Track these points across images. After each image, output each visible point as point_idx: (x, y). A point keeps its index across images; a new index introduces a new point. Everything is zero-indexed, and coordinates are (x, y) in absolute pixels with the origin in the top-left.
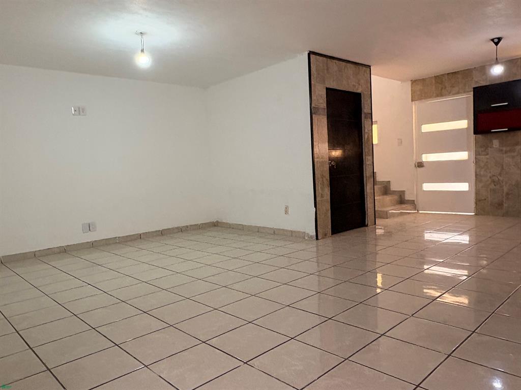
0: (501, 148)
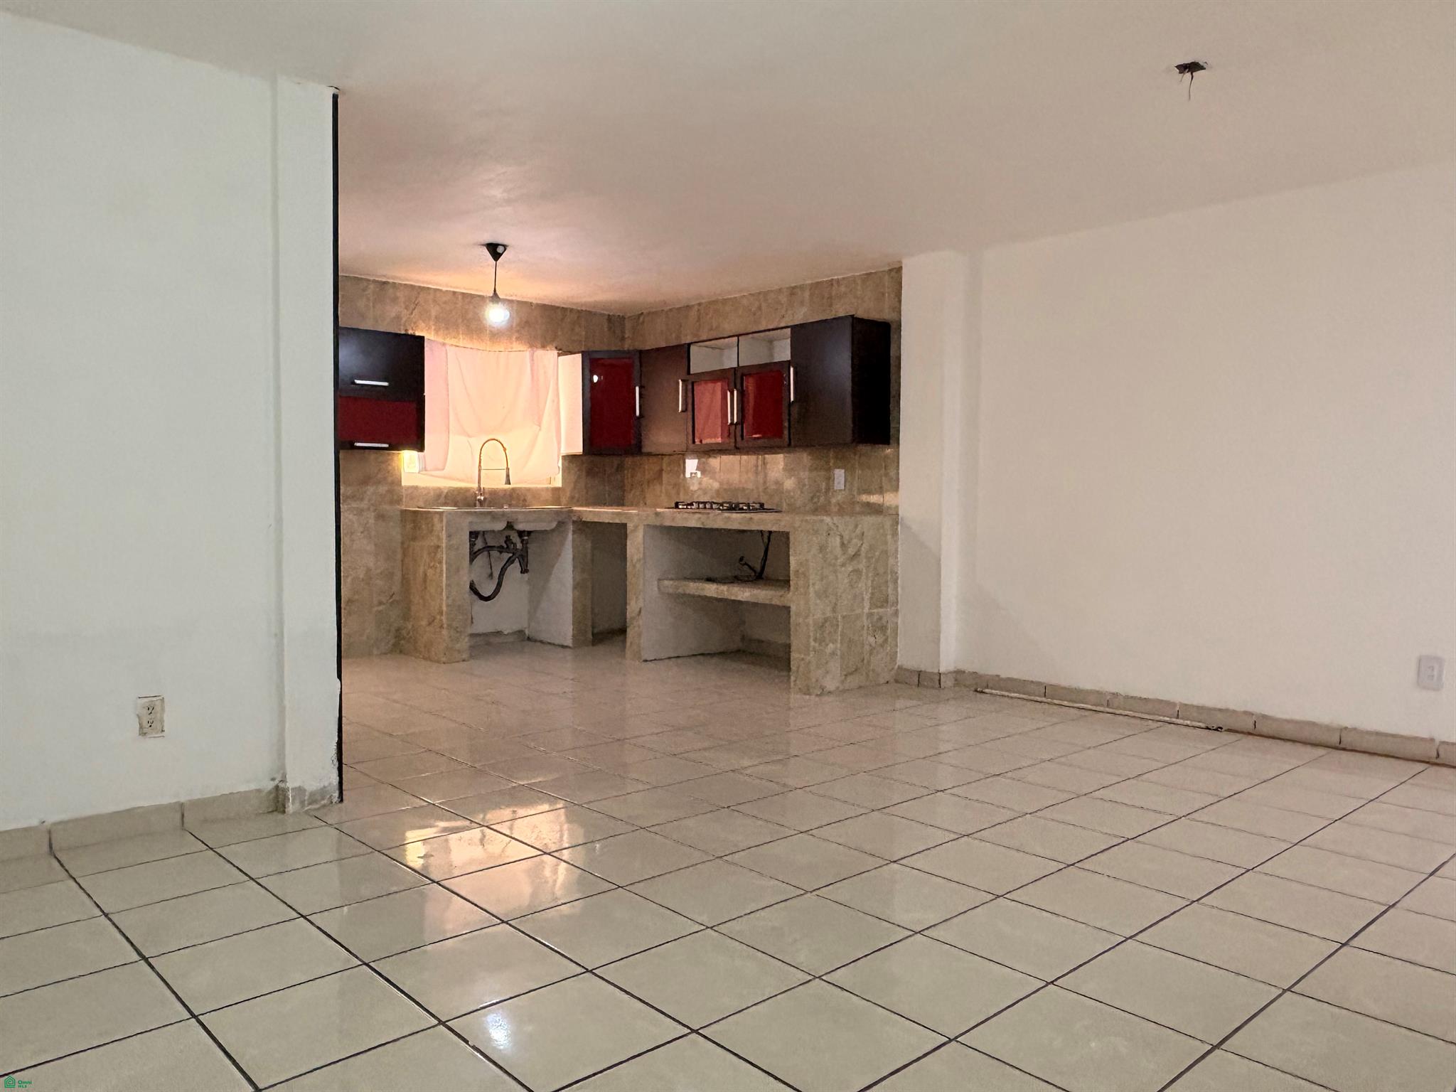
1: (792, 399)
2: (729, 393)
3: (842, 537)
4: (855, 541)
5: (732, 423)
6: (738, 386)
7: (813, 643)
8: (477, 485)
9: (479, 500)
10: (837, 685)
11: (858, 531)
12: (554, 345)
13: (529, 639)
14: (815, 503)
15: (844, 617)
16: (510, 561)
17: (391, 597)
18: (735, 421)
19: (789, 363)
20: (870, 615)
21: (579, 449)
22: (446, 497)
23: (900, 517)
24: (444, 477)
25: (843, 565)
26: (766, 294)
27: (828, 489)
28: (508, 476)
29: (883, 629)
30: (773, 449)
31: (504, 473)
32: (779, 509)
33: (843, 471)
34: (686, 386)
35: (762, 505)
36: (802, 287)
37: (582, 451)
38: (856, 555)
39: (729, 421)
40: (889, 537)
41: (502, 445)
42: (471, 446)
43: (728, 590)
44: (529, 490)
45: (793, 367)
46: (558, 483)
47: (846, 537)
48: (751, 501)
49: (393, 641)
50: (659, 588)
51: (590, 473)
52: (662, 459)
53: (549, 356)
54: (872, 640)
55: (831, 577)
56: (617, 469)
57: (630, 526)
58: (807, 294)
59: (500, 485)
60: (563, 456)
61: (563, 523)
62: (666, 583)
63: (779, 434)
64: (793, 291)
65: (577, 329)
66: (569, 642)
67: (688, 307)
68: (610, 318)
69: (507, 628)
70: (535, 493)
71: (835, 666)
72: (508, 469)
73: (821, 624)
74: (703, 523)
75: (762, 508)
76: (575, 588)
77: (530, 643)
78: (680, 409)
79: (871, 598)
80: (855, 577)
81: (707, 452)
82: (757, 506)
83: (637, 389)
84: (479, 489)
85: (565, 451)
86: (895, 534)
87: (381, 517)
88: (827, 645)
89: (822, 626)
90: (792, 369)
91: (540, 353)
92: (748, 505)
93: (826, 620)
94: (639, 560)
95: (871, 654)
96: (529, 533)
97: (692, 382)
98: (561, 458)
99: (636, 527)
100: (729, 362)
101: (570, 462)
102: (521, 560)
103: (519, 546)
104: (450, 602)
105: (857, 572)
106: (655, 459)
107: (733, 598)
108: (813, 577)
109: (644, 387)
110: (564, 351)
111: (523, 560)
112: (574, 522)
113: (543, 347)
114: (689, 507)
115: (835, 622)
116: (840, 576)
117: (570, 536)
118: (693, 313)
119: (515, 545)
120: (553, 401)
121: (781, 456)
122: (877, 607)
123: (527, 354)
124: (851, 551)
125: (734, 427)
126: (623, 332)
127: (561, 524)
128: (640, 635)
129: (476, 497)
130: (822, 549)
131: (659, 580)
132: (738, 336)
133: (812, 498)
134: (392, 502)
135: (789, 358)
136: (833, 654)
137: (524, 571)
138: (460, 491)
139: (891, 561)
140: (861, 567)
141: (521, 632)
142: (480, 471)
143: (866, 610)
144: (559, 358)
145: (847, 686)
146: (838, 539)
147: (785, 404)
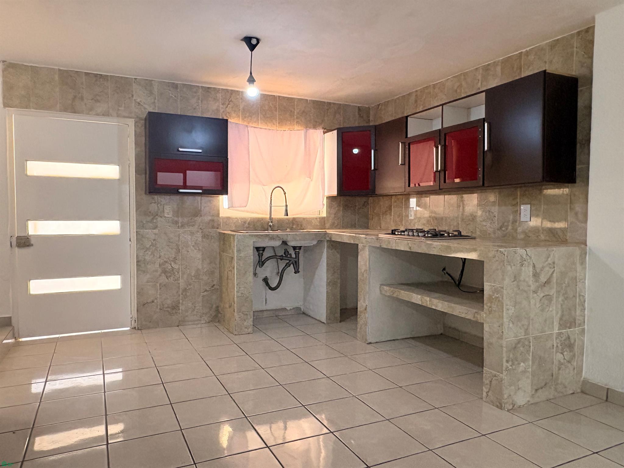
0: (176, 219)
1: (486, 148)
2: (435, 149)
3: (534, 266)
4: (547, 269)
5: (437, 171)
6: (443, 143)
7: (505, 364)
8: (268, 216)
9: (270, 226)
10: (528, 399)
11: (550, 261)
12: (322, 126)
13: (304, 313)
14: (504, 231)
15: (535, 338)
16: (288, 265)
17: (212, 287)
18: (439, 168)
19: (484, 120)
20: (559, 334)
21: (335, 193)
22: (249, 224)
23: (588, 248)
24: (247, 212)
25: (535, 292)
26: (465, 74)
27: (515, 221)
28: (286, 211)
29: (571, 346)
30: (470, 190)
31: (284, 208)
32: (474, 235)
33: (529, 206)
34: (405, 146)
35: (460, 233)
36: (495, 64)
37: (336, 193)
38: (548, 282)
39: (435, 169)
40: (578, 265)
41: (283, 190)
42: (264, 191)
43: (430, 301)
44: (304, 219)
45: (487, 122)
46: (324, 214)
47: (539, 266)
48: (451, 231)
49: (214, 314)
50: (381, 291)
51: (346, 207)
52: (392, 197)
53: (317, 134)
54: (560, 356)
55: (525, 303)
56: (364, 205)
57: (360, 246)
58: (499, 69)
59: (282, 215)
60: (327, 197)
61: (321, 241)
62: (385, 288)
63: (474, 177)
64: (486, 68)
65: (338, 116)
66: (324, 319)
67: (410, 94)
68: (359, 109)
69: (289, 306)
70: (308, 221)
71: (526, 383)
72: (287, 206)
73: (514, 346)
74: (410, 248)
75: (459, 235)
76: (328, 284)
77: (304, 315)
78: (400, 163)
79: (561, 319)
80: (546, 302)
81: (422, 193)
82: (456, 233)
83: (373, 151)
84: (271, 218)
85: (327, 194)
86: (583, 262)
87: (205, 236)
88: (519, 364)
89: (515, 347)
90: (486, 124)
91: (311, 131)
92: (449, 233)
93: (519, 342)
94: (366, 270)
95: (559, 369)
96: (300, 248)
97: (409, 144)
98: (325, 198)
99: (364, 246)
100: (437, 126)
101: (332, 201)
102: (295, 266)
103: (294, 256)
104: (239, 294)
105: (549, 298)
106: (387, 198)
107: (434, 307)
108: (507, 302)
109: (377, 150)
110: (327, 130)
111: (296, 265)
112: (328, 241)
113: (315, 127)
114: (403, 233)
115: (527, 343)
116: (532, 302)
117: (325, 249)
118: (413, 98)
119: (290, 255)
120: (320, 162)
121: (475, 195)
122: (566, 327)
123: (303, 132)
124: (543, 278)
125: (438, 173)
126: (368, 117)
127: (320, 242)
128: (366, 325)
129: (268, 223)
130: (516, 278)
131: (381, 285)
132: (442, 105)
133: (501, 228)
134: (213, 227)
135: (483, 116)
136: (524, 372)
137: (297, 272)
138: (259, 220)
139: (580, 285)
140: (553, 292)
141: (298, 309)
142: (271, 207)
143: (556, 331)
144: (325, 134)
145: (536, 400)
146: (531, 269)
147: (480, 152)
